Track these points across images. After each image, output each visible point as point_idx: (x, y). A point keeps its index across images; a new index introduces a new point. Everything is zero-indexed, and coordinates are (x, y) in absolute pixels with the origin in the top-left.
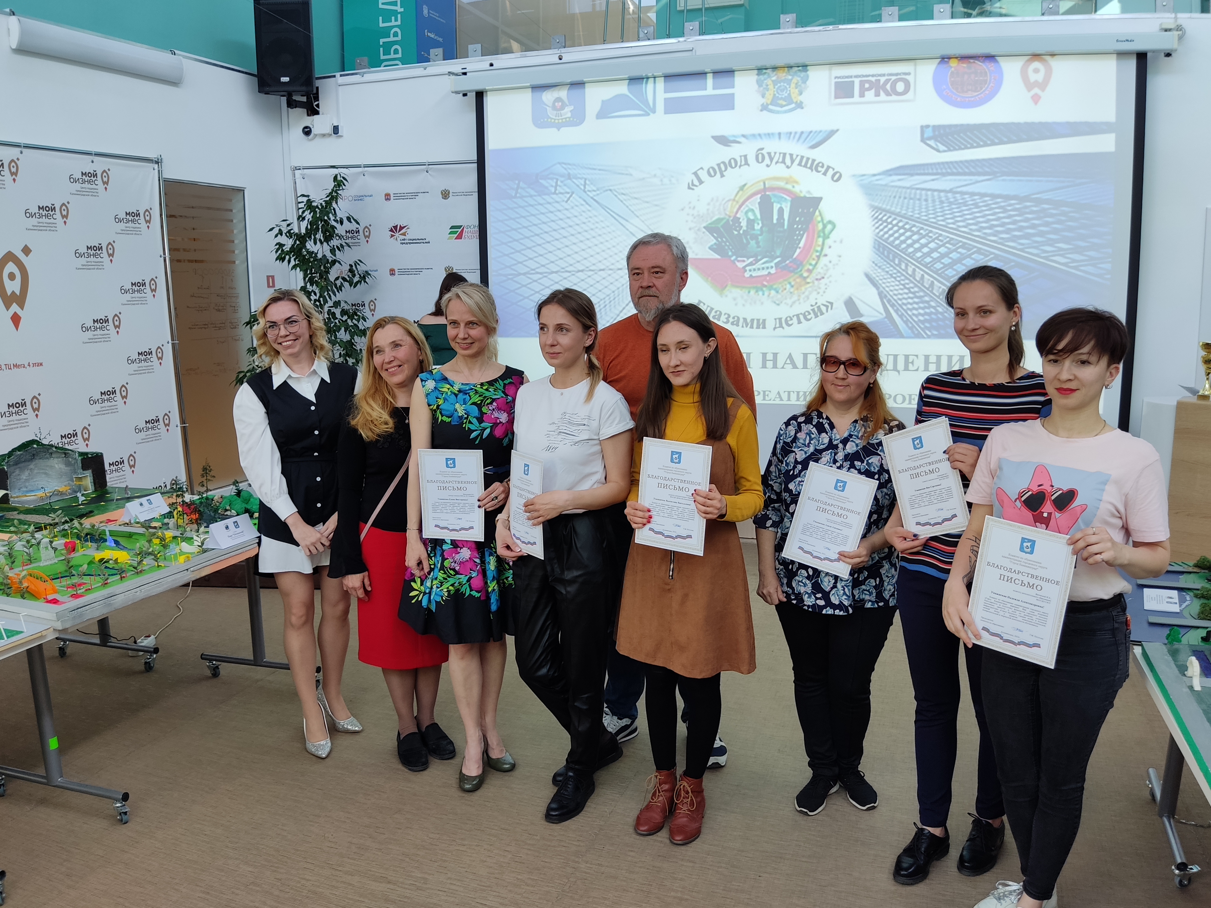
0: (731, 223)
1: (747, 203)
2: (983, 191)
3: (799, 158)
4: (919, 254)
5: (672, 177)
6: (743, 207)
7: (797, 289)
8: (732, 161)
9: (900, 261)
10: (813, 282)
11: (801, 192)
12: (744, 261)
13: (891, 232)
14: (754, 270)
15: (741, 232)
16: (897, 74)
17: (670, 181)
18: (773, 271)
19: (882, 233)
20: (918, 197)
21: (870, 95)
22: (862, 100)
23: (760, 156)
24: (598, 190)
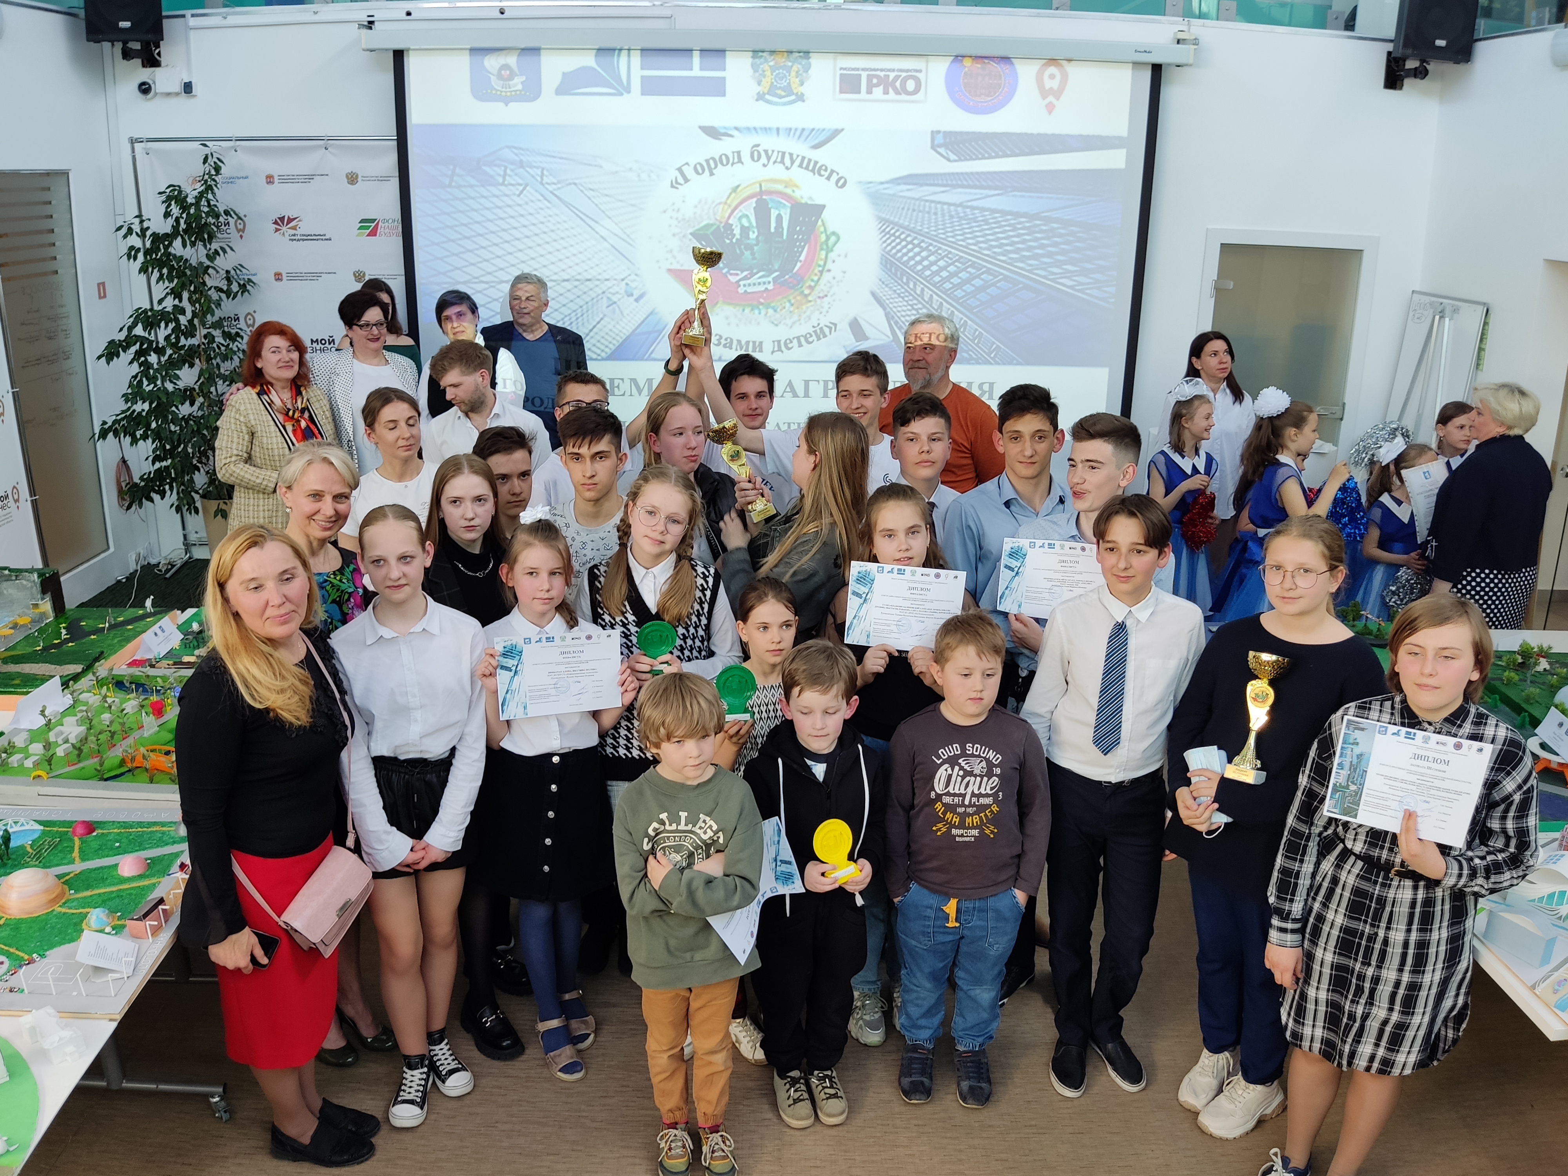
0: (722, 230)
1: (741, 208)
2: (993, 206)
3: (800, 159)
4: (928, 273)
5: (652, 172)
6: (737, 211)
7: (798, 308)
8: (723, 157)
9: (908, 279)
10: (815, 301)
11: (802, 197)
12: (737, 274)
13: (899, 247)
14: (749, 285)
15: (734, 241)
16: (907, 71)
17: (649, 176)
18: (770, 287)
19: (889, 248)
20: (927, 209)
21: (878, 92)
22: (869, 97)
23: (756, 153)
24: (559, 182)
